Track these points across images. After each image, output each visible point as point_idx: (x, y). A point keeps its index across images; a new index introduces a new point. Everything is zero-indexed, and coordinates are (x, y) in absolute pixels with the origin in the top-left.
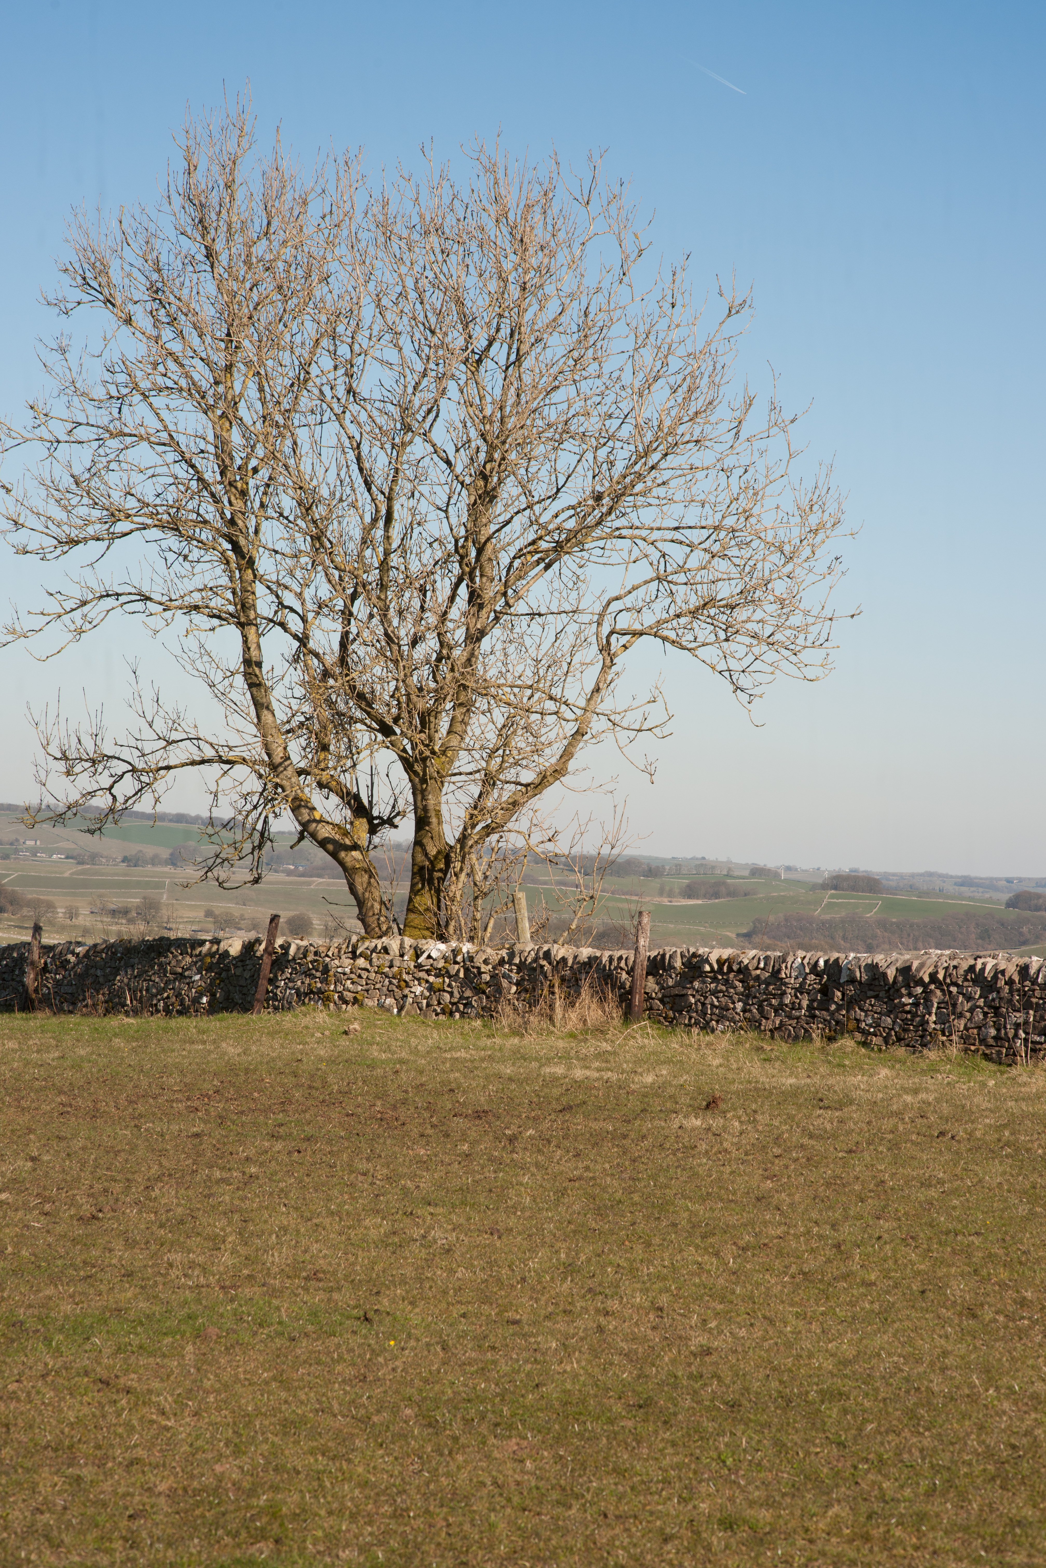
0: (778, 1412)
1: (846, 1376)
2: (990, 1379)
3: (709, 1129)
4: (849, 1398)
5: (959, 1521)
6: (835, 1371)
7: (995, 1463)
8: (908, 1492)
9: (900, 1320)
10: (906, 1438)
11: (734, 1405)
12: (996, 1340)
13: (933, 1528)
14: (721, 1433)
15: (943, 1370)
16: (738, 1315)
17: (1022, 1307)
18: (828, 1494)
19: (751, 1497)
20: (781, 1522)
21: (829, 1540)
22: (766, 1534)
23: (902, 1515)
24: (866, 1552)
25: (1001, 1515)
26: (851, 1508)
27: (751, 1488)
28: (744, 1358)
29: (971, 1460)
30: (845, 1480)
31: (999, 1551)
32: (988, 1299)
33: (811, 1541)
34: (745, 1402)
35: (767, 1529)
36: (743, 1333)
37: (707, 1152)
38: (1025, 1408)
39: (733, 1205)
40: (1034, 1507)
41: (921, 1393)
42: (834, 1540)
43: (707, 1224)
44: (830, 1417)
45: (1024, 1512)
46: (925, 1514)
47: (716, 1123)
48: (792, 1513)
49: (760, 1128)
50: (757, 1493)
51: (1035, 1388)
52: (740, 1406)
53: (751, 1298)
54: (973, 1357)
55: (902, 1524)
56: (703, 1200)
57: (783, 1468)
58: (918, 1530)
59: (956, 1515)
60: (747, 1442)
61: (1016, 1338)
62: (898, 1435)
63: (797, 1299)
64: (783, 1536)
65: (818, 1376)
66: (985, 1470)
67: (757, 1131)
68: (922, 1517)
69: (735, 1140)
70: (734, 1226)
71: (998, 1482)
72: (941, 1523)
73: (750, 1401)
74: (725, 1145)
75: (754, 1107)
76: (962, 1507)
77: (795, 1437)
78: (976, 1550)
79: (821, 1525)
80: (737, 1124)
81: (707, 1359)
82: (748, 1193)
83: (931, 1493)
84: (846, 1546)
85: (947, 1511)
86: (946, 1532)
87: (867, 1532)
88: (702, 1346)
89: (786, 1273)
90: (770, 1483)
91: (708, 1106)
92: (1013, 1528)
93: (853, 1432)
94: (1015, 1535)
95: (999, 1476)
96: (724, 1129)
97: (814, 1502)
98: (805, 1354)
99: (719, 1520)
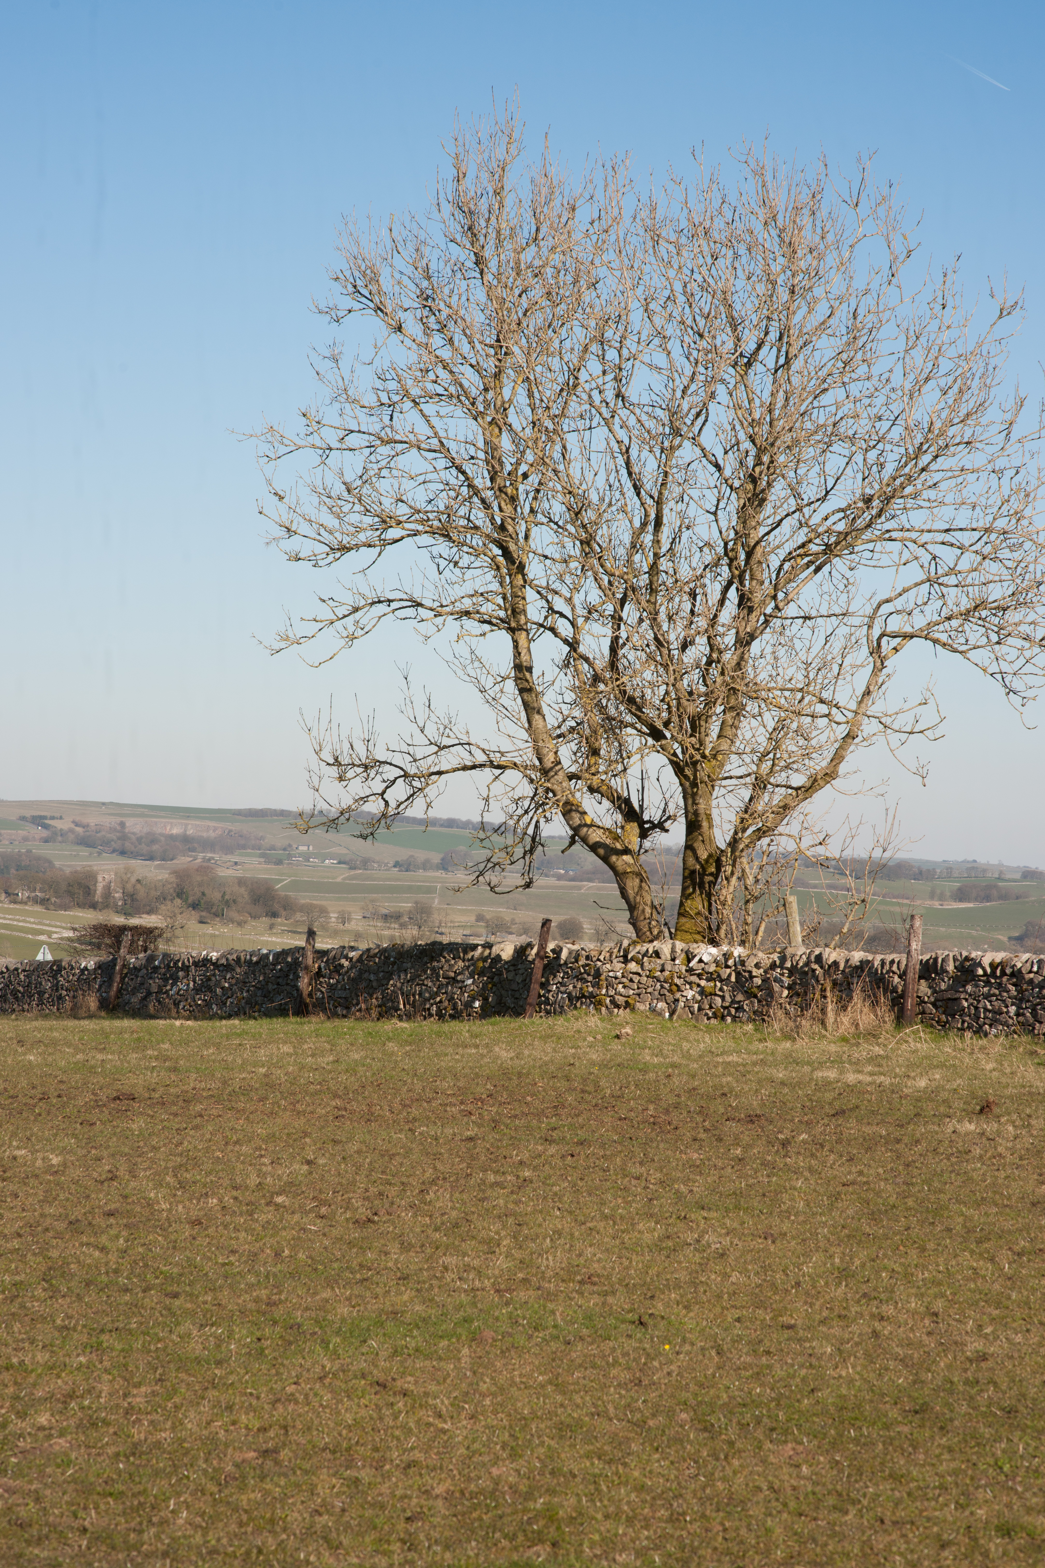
3: (983, 1134)
11: (1010, 1412)
14: (998, 1439)
16: (1014, 1321)
19: (1028, 1504)
27: (1028, 1495)
28: (1020, 1364)
34: (1021, 1408)
36: (1019, 1338)
37: (981, 1157)
39: (1008, 1210)
43: (982, 1229)
47: (991, 1127)
49: (1035, 1133)
50: (1034, 1500)
52: (1017, 1412)
53: (1027, 1303)
56: (978, 1205)
60: (1024, 1449)
67: (1032, 1135)
69: (1010, 1145)
70: (1010, 1232)
73: (1027, 1407)
74: (1000, 1149)
75: (1028, 1111)
80: (1011, 1128)
81: (983, 1364)
82: (1023, 1198)
88: (977, 1352)
91: (982, 1111)
96: (999, 1133)
99: (997, 1526)
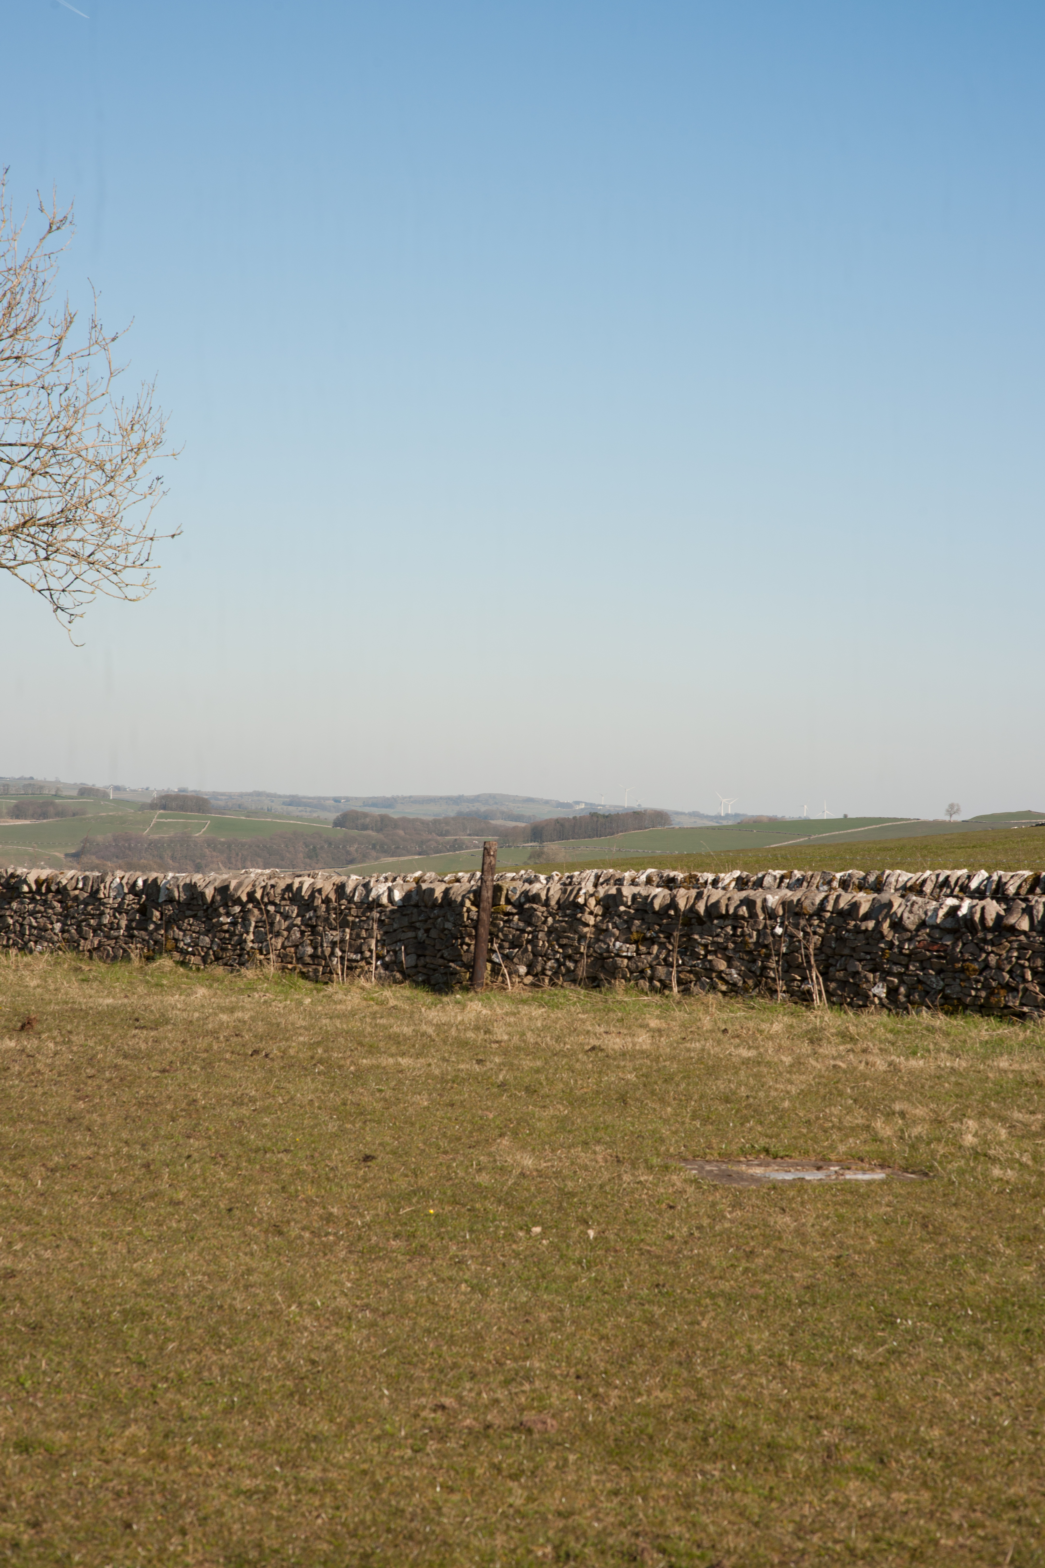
0: (80, 1333)
1: (149, 1295)
2: (293, 1296)
3: (23, 1050)
4: (151, 1318)
5: (255, 1438)
6: (139, 1291)
7: (295, 1379)
8: (206, 1410)
9: (207, 1239)
10: (206, 1356)
11: (36, 1328)
12: (301, 1257)
13: (229, 1446)
14: (21, 1356)
15: (246, 1287)
16: (44, 1237)
17: (328, 1222)
18: (126, 1413)
19: (48, 1419)
20: (77, 1443)
21: (124, 1461)
22: (61, 1456)
23: (198, 1433)
24: (162, 1471)
25: (297, 1431)
26: (149, 1428)
27: (48, 1410)
28: (47, 1280)
29: (270, 1376)
30: (145, 1399)
31: (295, 1466)
32: (295, 1216)
33: (107, 1462)
34: (47, 1324)
35: (63, 1451)
36: (48, 1254)
37: (20, 1073)
38: (327, 1324)
39: (44, 1127)
40: (331, 1421)
41: (224, 1310)
42: (130, 1460)
43: (16, 1146)
44: (132, 1336)
45: (320, 1427)
46: (221, 1432)
47: (30, 1044)
48: (88, 1434)
49: (75, 1049)
50: (54, 1415)
51: (337, 1303)
52: (41, 1328)
53: (59, 1219)
54: (277, 1273)
55: (199, 1442)
56: (13, 1122)
57: (82, 1389)
58: (214, 1448)
59: (253, 1431)
60: (47, 1364)
61: (321, 1254)
62: (200, 1353)
63: (104, 1220)
64: (78, 1458)
65: (122, 1296)
66: (283, 1386)
67: (72, 1051)
68: (218, 1435)
69: (49, 1061)
70: (44, 1148)
71: (296, 1398)
72: (237, 1440)
73: (52, 1323)
74: (38, 1066)
75: (69, 1028)
76: (259, 1424)
77: (96, 1358)
78: (272, 1466)
79: (118, 1446)
80: (51, 1045)
81: (11, 1282)
82: (59, 1114)
83: (229, 1410)
84: (142, 1466)
85: (244, 1427)
86: (243, 1449)
87: (163, 1451)
88: (6, 1268)
89: (94, 1194)
90: (68, 1404)
91: (23, 1028)
92: (308, 1443)
93: (155, 1351)
94: (310, 1450)
95: (298, 1391)
96: (39, 1050)
97: (111, 1423)
98: (108, 1274)
99: (15, 1443)
